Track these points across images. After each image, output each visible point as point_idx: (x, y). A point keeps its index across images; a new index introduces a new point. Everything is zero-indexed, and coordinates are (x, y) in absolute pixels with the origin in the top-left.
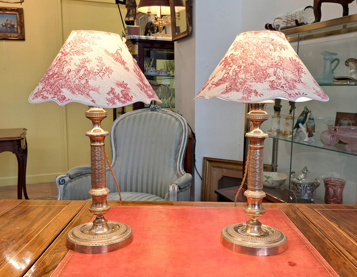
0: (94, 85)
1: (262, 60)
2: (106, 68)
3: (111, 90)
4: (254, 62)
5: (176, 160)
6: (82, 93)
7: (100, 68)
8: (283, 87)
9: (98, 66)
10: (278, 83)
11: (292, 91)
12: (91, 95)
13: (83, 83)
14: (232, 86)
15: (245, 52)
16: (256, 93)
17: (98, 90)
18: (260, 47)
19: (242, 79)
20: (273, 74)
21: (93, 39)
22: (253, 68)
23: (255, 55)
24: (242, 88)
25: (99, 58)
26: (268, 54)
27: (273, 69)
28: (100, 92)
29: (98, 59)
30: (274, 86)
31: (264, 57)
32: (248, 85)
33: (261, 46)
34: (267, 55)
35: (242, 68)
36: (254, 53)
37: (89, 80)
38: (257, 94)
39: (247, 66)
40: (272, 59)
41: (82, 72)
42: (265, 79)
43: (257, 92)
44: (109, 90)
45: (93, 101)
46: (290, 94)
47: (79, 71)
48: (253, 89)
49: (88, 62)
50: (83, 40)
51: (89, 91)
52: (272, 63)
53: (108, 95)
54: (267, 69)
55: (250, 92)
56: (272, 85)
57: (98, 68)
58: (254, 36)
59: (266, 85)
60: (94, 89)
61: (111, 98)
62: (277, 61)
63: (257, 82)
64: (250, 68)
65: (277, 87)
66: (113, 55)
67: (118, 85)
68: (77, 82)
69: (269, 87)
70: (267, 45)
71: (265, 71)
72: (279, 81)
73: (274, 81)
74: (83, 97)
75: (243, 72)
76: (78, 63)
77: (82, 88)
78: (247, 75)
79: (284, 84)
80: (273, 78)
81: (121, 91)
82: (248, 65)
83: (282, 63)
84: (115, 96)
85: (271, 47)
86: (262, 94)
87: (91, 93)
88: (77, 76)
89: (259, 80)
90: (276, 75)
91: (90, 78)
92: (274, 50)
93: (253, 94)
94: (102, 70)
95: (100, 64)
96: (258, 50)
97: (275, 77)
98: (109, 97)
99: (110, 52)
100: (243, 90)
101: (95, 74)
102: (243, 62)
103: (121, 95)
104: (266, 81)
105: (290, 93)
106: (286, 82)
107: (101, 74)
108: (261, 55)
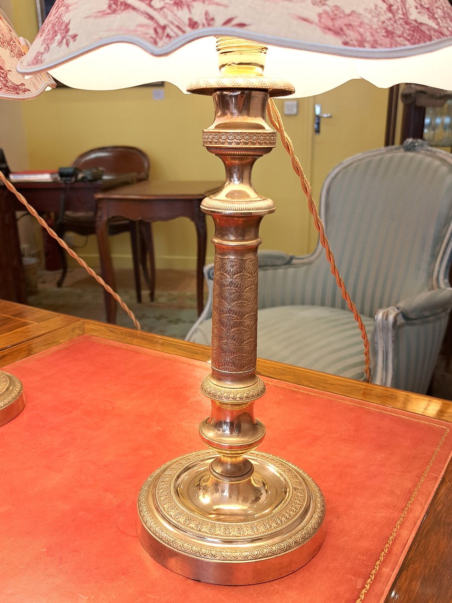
5: (434, 256)
46: (164, 28)
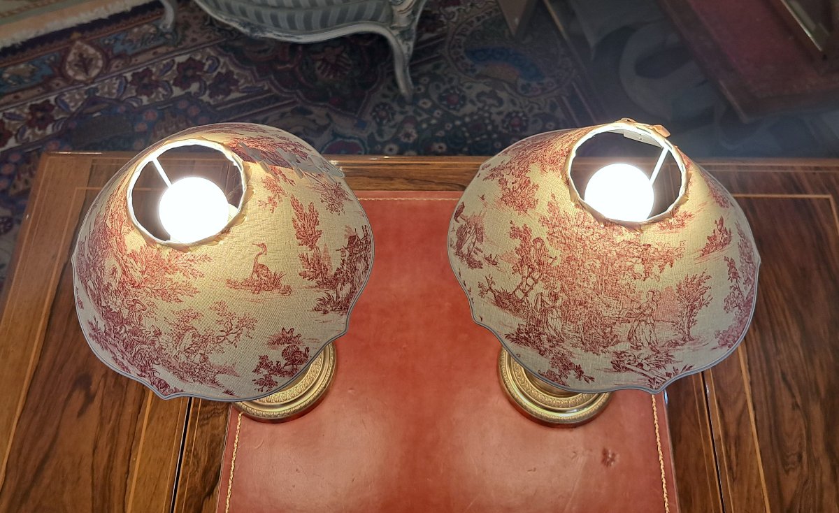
0: (222, 363)
1: (606, 300)
2: (240, 321)
3: (261, 361)
4: (590, 301)
6: (202, 380)
7: (226, 325)
8: (642, 365)
9: (219, 322)
10: (631, 358)
11: (660, 371)
12: (220, 382)
13: (197, 361)
14: (531, 335)
15: (572, 263)
16: (579, 371)
17: (233, 371)
18: (610, 268)
19: (555, 330)
20: (625, 338)
21: (192, 264)
22: (583, 314)
23: (594, 283)
24: (551, 352)
25: (217, 306)
26: (627, 287)
27: (629, 326)
28: (238, 372)
29: (216, 308)
30: (622, 365)
31: (616, 296)
32: (565, 351)
33: (612, 265)
34: (624, 290)
35: (559, 302)
36: (593, 279)
37: (209, 355)
38: (580, 375)
39: (570, 303)
40: (632, 301)
41: (187, 340)
42: (604, 347)
43: (582, 372)
44: (257, 362)
45: (227, 392)
46: (654, 379)
47: (180, 337)
48: (576, 362)
49: (195, 318)
50: (168, 266)
51: (215, 375)
52: (631, 310)
53: (256, 374)
54: (615, 324)
55: (567, 366)
56: (617, 361)
57: (222, 327)
58: (602, 232)
59: (605, 360)
60: (224, 371)
61: (264, 377)
62: (645, 305)
63: (586, 351)
64: (578, 312)
65: (628, 366)
66: (248, 284)
67: (274, 343)
68: (183, 358)
69: (611, 367)
70: (629, 264)
71: (609, 329)
72: (636, 353)
73: (624, 352)
74: (205, 386)
75: (560, 314)
76: (173, 318)
77: (197, 371)
78: (567, 327)
79: (645, 359)
80: (624, 346)
81: (283, 353)
82: (572, 304)
83: (654, 307)
84: (271, 370)
85: (639, 268)
86: (592, 378)
87: (219, 378)
88: (178, 347)
89: (592, 346)
90: (632, 340)
91: (209, 351)
92: (644, 275)
93: (573, 372)
94: (231, 330)
95: (224, 318)
96: (604, 272)
97: (629, 344)
98: (258, 377)
99: (240, 281)
100: (552, 355)
101: (218, 341)
102: (563, 290)
103: (283, 362)
104: (607, 353)
105: (652, 377)
106: (651, 353)
107: (231, 338)
108: (609, 287)
